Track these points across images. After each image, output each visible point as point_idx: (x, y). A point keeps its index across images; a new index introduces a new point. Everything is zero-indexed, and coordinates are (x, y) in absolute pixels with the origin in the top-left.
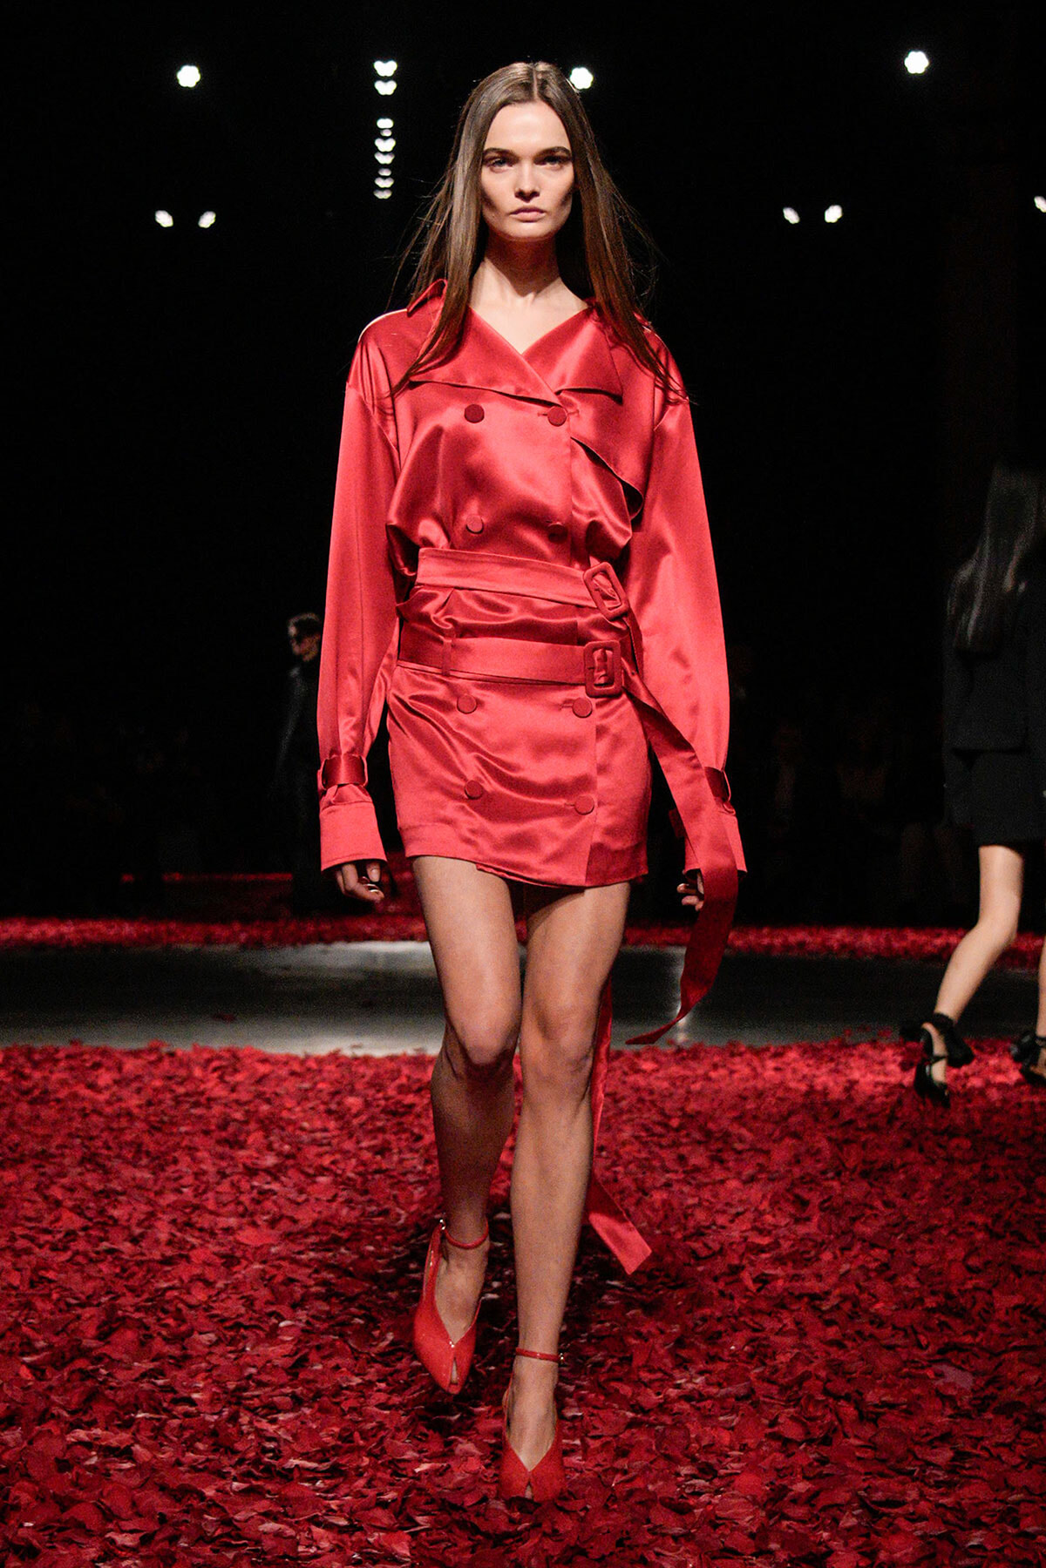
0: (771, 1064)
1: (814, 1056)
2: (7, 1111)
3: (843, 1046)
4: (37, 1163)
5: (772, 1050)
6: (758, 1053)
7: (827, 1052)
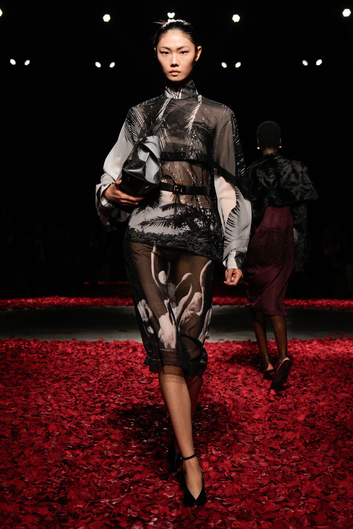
0: (308, 346)
1: (322, 343)
2: (54, 363)
3: (331, 340)
4: (65, 381)
5: (308, 341)
6: (303, 342)
7: (326, 342)
